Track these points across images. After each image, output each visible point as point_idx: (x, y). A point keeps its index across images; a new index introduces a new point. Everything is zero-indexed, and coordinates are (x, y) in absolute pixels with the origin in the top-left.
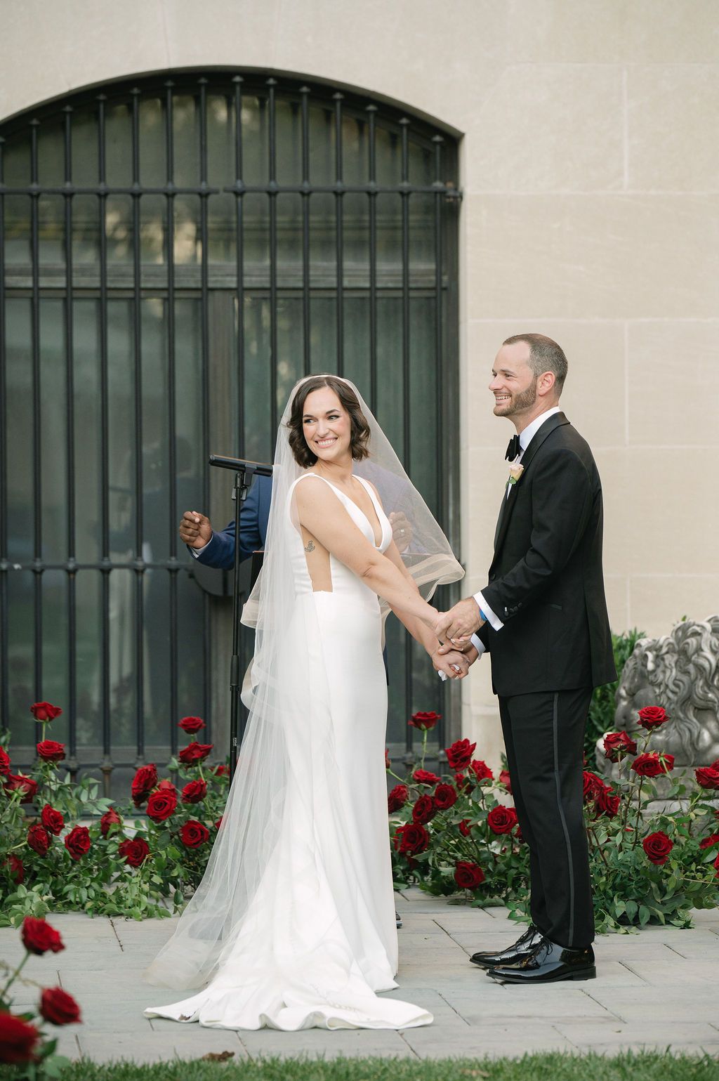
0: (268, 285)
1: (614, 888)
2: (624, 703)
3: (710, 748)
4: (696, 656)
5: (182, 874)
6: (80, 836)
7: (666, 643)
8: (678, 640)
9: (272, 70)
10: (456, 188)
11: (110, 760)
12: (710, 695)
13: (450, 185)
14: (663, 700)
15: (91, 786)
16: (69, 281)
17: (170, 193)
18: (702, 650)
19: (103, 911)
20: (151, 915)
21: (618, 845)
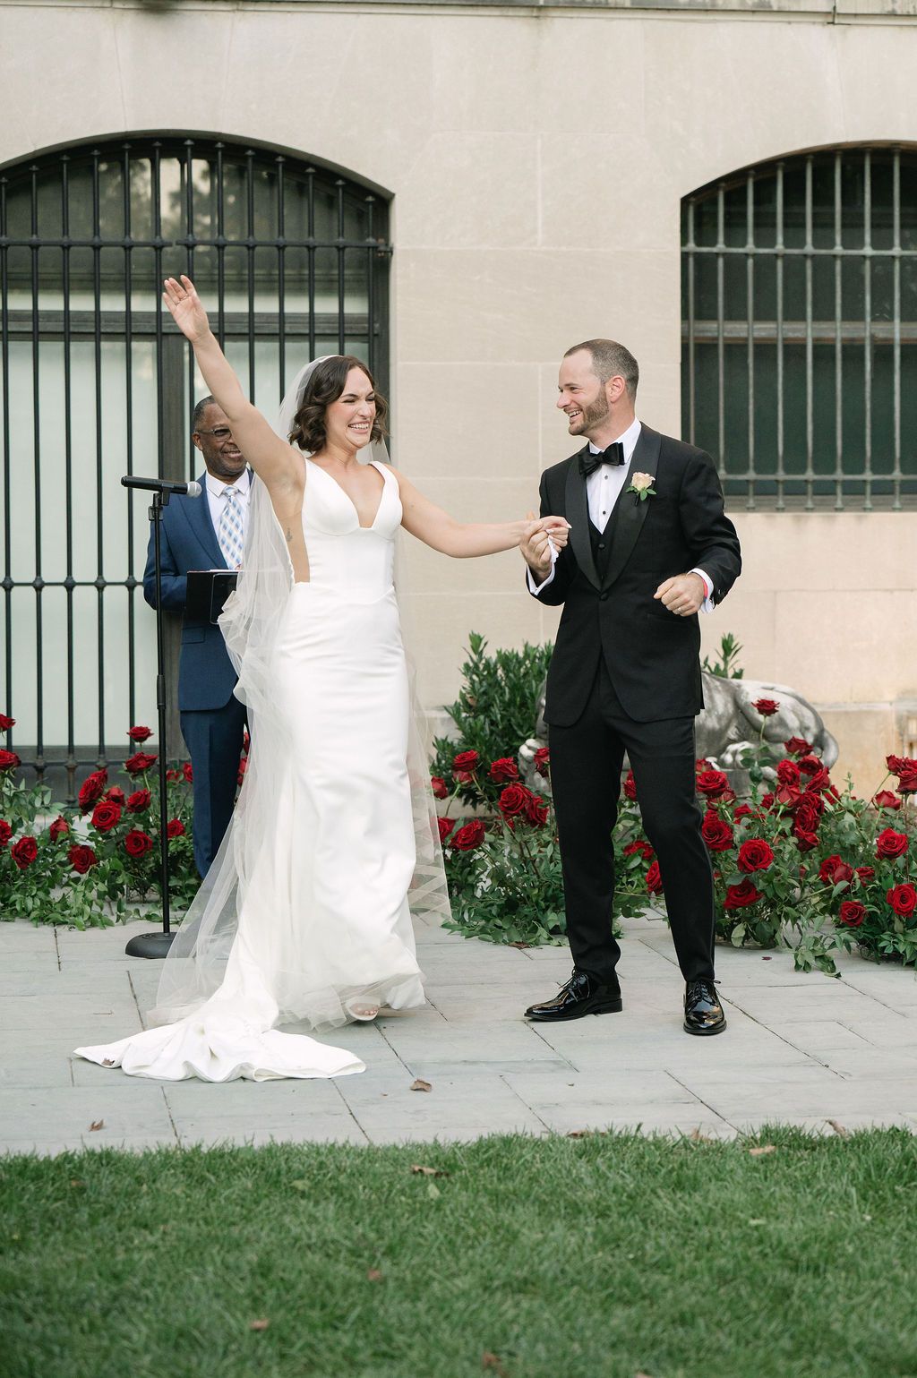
1: (546, 899)
5: (127, 881)
6: (26, 846)
9: (220, 134)
10: (387, 244)
11: (74, 758)
13: (381, 241)
15: (44, 793)
16: (36, 325)
17: (127, 245)
19: (48, 920)
20: (93, 924)
21: (549, 855)
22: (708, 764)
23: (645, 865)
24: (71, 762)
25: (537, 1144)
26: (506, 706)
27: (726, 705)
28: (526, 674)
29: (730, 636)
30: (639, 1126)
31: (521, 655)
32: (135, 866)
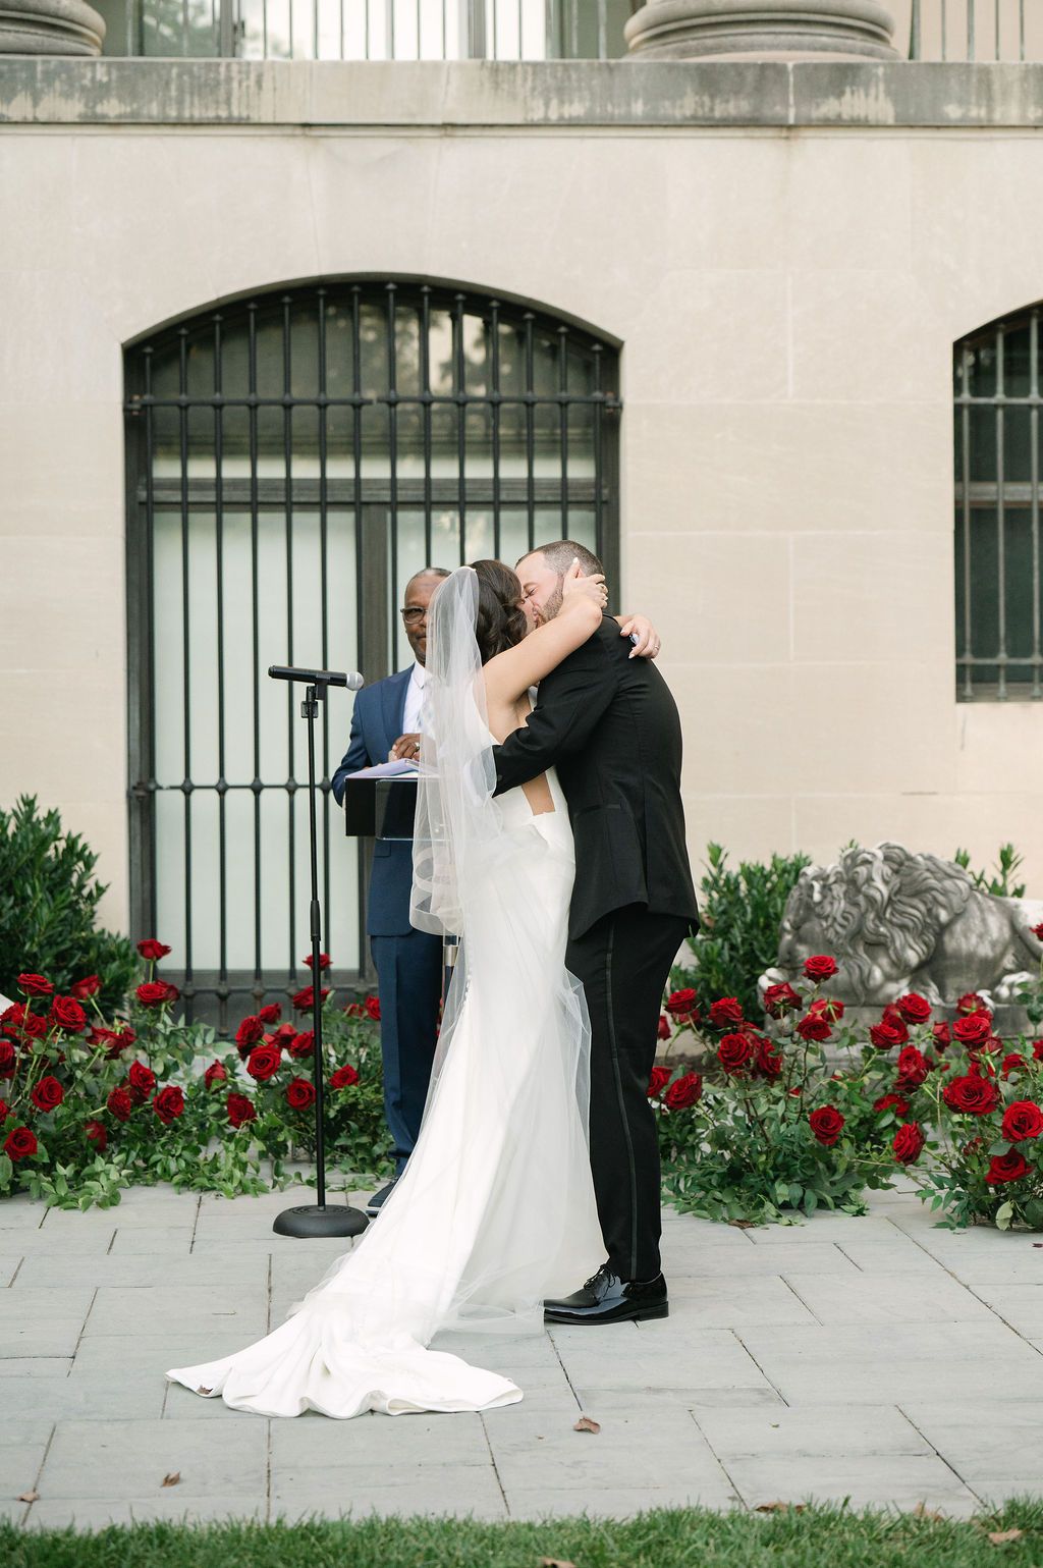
0: (422, 499)
1: (775, 1168)
2: (788, 937)
3: (881, 987)
4: (866, 886)
5: (292, 1138)
6: (171, 1097)
7: (834, 872)
8: (847, 869)
9: (426, 277)
10: (616, 399)
11: (261, 984)
12: (882, 929)
13: (610, 395)
14: (831, 934)
15: (206, 1031)
16: (219, 495)
17: (322, 403)
18: (873, 880)
19: (194, 1184)
20: (245, 1191)
21: (780, 1115)
22: (979, 999)
23: (899, 1123)
24: (258, 989)
25: (714, 1522)
26: (749, 927)
27: (1001, 929)
28: (771, 891)
29: (1010, 847)
30: (847, 1500)
31: (768, 867)
32: (301, 1120)
